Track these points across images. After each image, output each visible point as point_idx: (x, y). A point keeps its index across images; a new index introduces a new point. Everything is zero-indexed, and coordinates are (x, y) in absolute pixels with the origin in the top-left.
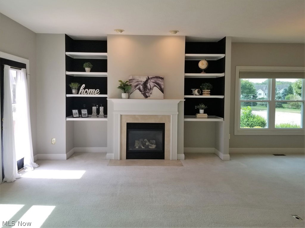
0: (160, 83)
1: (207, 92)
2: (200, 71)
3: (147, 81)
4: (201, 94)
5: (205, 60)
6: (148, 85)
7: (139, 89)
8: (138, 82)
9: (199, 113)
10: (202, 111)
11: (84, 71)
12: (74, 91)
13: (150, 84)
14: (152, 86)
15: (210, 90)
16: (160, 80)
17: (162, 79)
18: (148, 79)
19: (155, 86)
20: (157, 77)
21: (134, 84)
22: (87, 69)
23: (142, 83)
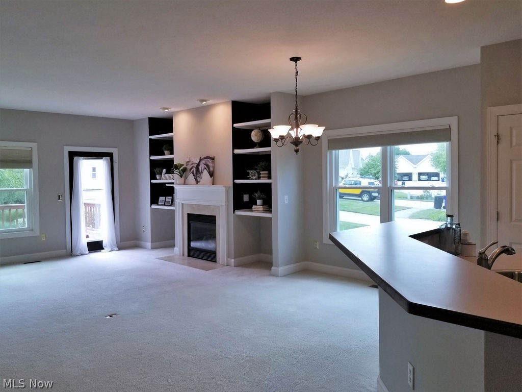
0: (209, 164)
1: (263, 174)
2: (252, 145)
3: (199, 162)
4: (259, 178)
5: (260, 129)
6: (200, 168)
7: (193, 173)
8: (193, 164)
9: (256, 205)
10: (259, 202)
11: (164, 154)
12: (158, 176)
13: (202, 166)
14: (203, 169)
15: (267, 172)
16: (210, 160)
17: (213, 159)
18: (201, 160)
19: (205, 169)
20: (208, 158)
21: (189, 167)
22: (166, 152)
23: (195, 165)
